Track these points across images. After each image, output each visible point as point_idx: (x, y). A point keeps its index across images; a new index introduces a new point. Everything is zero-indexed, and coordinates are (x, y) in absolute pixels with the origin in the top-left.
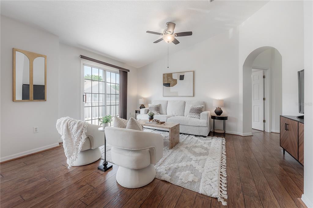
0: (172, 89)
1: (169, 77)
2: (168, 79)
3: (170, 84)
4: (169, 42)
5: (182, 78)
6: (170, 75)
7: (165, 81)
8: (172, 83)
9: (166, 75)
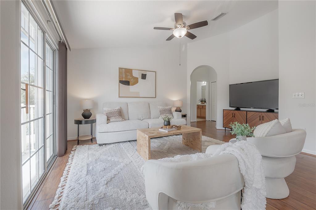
0: (132, 89)
1: (128, 74)
2: (126, 76)
3: (129, 82)
4: (181, 36)
5: (144, 77)
6: (129, 71)
7: (123, 77)
8: (132, 81)
9: (124, 70)
